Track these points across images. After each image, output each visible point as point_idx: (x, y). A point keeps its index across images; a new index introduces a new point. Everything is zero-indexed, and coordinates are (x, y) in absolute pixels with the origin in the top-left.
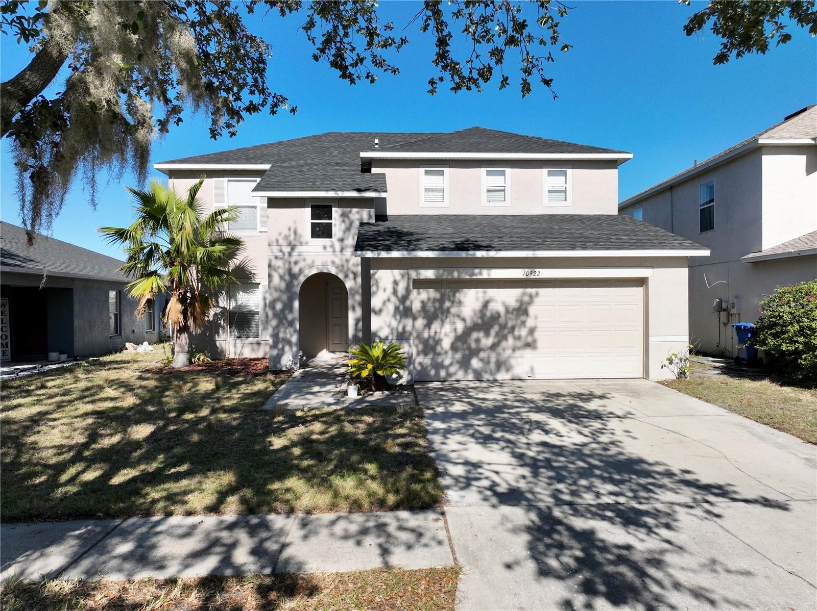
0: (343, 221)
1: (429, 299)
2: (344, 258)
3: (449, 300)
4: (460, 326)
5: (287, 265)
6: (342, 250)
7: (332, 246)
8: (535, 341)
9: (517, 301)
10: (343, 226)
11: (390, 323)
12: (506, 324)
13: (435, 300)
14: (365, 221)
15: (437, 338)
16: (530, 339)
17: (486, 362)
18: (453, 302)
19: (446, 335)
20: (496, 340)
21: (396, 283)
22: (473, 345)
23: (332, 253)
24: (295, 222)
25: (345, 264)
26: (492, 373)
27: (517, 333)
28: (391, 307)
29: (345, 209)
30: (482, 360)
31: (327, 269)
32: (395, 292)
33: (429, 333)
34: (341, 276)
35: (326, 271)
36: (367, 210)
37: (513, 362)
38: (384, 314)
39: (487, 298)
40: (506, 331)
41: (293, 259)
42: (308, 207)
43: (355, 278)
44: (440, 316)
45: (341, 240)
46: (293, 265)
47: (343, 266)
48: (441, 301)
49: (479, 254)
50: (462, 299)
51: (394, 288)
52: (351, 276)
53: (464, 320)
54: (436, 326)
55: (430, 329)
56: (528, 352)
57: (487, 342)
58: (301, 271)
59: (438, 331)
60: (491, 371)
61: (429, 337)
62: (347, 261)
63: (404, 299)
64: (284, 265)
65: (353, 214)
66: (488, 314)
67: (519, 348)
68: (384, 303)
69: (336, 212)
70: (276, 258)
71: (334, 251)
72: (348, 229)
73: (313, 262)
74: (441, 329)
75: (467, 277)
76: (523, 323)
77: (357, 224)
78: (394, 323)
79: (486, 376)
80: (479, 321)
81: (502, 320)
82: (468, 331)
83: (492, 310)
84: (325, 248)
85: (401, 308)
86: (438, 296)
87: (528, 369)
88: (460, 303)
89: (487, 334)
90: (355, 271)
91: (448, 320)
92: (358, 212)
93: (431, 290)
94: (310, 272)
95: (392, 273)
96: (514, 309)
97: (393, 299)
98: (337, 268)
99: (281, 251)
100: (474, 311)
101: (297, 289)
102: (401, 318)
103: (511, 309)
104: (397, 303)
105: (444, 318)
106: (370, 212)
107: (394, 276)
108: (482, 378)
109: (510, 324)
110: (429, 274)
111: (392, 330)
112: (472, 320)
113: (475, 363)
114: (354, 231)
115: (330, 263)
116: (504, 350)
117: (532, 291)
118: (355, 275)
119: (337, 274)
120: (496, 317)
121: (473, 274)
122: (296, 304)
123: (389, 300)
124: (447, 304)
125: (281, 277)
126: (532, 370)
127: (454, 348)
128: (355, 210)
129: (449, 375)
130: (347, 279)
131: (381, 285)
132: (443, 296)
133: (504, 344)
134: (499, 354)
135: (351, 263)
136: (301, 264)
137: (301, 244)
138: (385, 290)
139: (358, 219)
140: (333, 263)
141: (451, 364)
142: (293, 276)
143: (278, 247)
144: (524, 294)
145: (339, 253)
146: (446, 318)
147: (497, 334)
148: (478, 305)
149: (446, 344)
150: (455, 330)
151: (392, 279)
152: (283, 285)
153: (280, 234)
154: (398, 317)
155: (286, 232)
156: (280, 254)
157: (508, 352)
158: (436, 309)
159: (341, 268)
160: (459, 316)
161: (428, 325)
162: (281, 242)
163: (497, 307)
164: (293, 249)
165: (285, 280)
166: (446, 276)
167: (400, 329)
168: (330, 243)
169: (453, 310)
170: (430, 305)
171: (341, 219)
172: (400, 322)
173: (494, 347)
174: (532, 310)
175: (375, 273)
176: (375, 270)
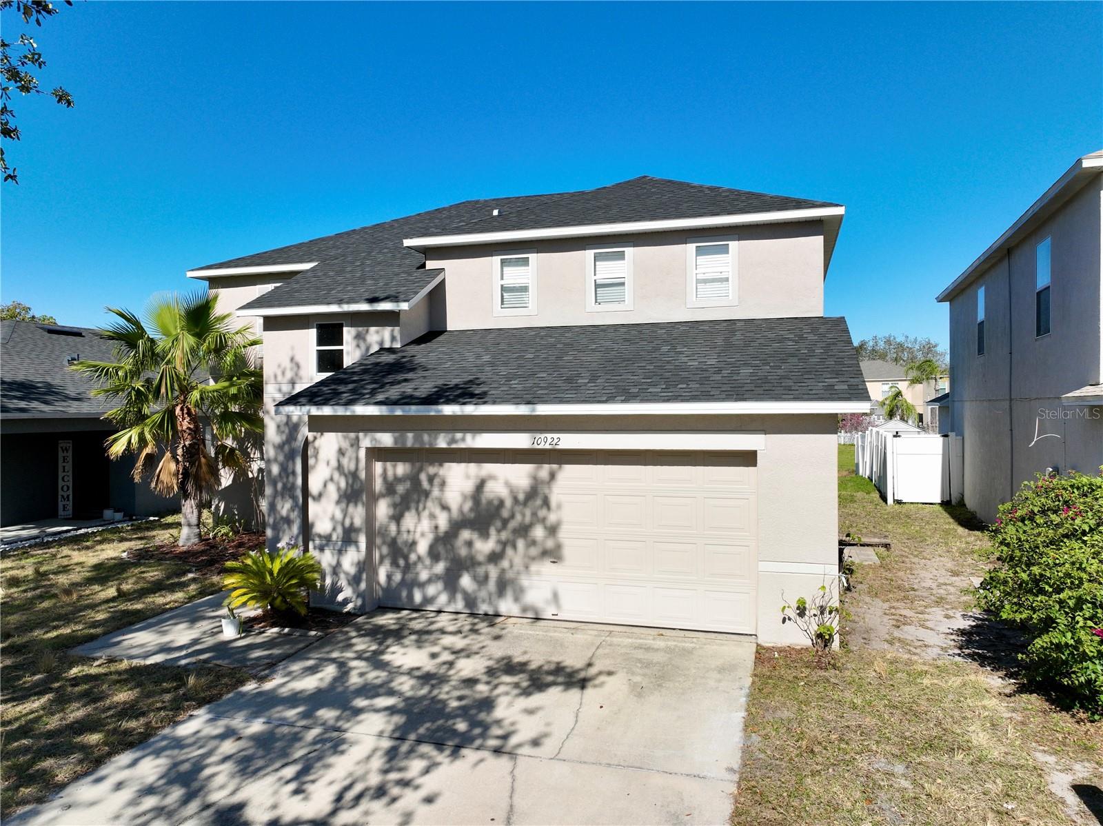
0: (358, 346)
4: (443, 521)
10: (358, 354)
11: (333, 513)
13: (405, 478)
14: (387, 345)
15: (410, 540)
17: (482, 581)
18: (433, 481)
19: (423, 535)
20: (498, 547)
21: (341, 452)
22: (463, 552)
26: (491, 602)
28: (334, 491)
29: (360, 329)
30: (475, 578)
32: (340, 468)
33: (398, 529)
36: (389, 329)
37: (525, 582)
38: (324, 500)
42: (314, 328)
44: (415, 503)
48: (414, 479)
51: (339, 461)
53: (448, 510)
54: (408, 520)
55: (399, 523)
57: (484, 547)
59: (412, 528)
60: (490, 599)
61: (399, 536)
63: (353, 477)
65: (370, 336)
67: (534, 559)
68: (325, 484)
69: (348, 333)
74: (416, 526)
75: (447, 445)
76: (542, 519)
77: (375, 349)
78: (339, 514)
79: (483, 607)
80: (472, 513)
81: (505, 513)
82: (454, 528)
83: (490, 495)
85: (348, 490)
86: (409, 472)
88: (443, 484)
89: (485, 535)
91: (427, 510)
92: (377, 332)
93: (401, 464)
95: (337, 438)
97: (338, 477)
99: (280, 390)
100: (465, 497)
102: (347, 505)
104: (343, 484)
105: (421, 507)
106: (393, 331)
107: (339, 443)
111: (336, 524)
112: (461, 509)
113: (466, 581)
116: (511, 564)
120: (496, 507)
121: (453, 441)
123: (332, 479)
125: (278, 428)
127: (434, 555)
128: (373, 329)
129: (428, 600)
131: (322, 456)
132: (415, 470)
133: (511, 555)
134: (502, 570)
138: (327, 463)
139: (377, 342)
141: (430, 581)
143: (277, 386)
146: (424, 506)
149: (423, 547)
150: (436, 527)
151: (336, 448)
153: (279, 366)
154: (344, 504)
155: (285, 363)
156: (279, 396)
157: (518, 567)
160: (441, 503)
161: (397, 518)
164: (294, 388)
165: (283, 432)
167: (347, 523)
169: (434, 494)
171: (354, 343)
172: (346, 511)
173: (495, 558)
175: (315, 438)
176: (315, 433)
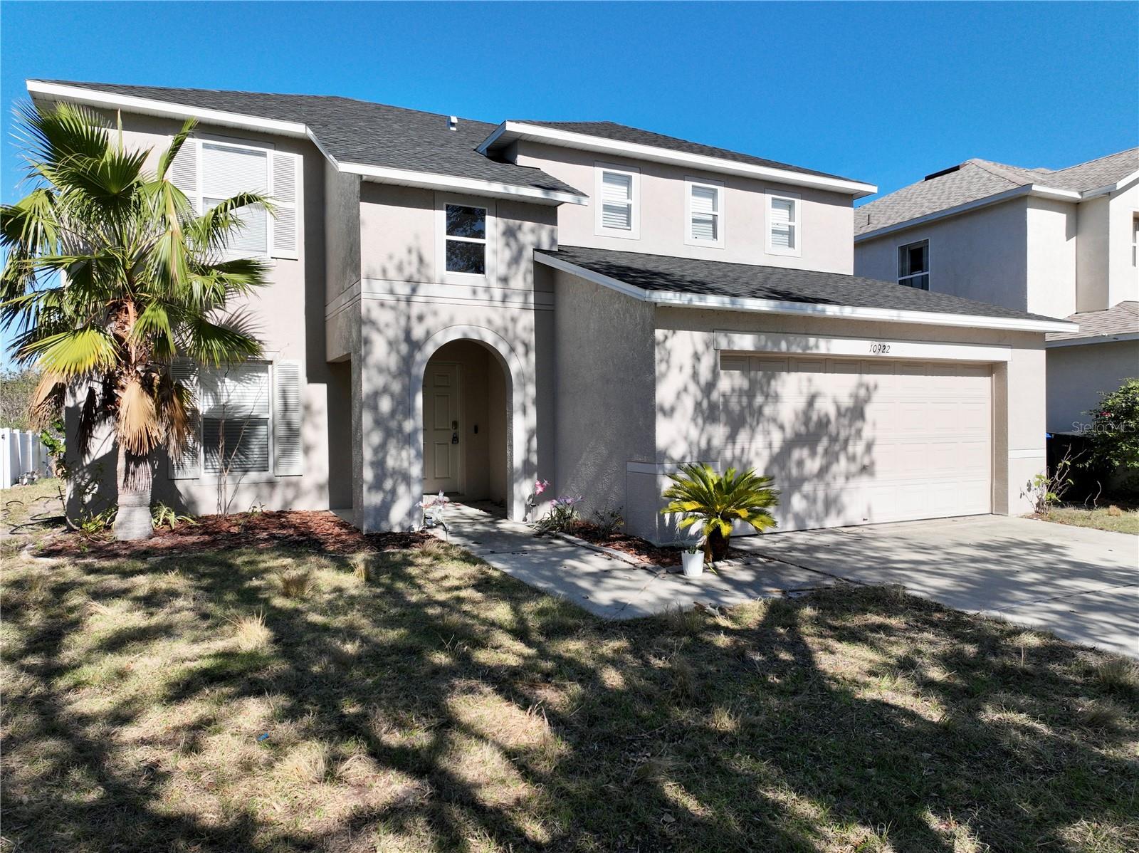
0: (508, 245)
1: (733, 390)
2: (508, 315)
3: (762, 392)
4: (777, 438)
5: (403, 322)
6: (505, 299)
7: (488, 289)
8: (872, 463)
9: (851, 396)
10: (507, 254)
11: (688, 432)
12: (838, 434)
13: (741, 392)
14: (545, 247)
15: (744, 460)
16: (866, 461)
17: (811, 499)
18: (767, 396)
19: (757, 454)
20: (824, 462)
21: (697, 357)
22: (794, 472)
23: (486, 303)
24: (417, 237)
25: (510, 326)
26: (818, 519)
27: (850, 449)
28: (688, 403)
29: (511, 221)
30: (806, 497)
31: (478, 333)
32: (695, 376)
33: (733, 449)
34: (502, 349)
35: (474, 336)
36: (547, 228)
37: (845, 499)
38: (678, 415)
39: (813, 390)
40: (837, 447)
41: (416, 310)
42: (442, 209)
43: (527, 353)
44: (748, 420)
45: (504, 280)
46: (414, 322)
47: (506, 330)
48: (750, 394)
49: (832, 310)
50: (779, 390)
51: (694, 367)
52: (520, 349)
53: (782, 427)
54: (743, 437)
55: (734, 443)
56: (864, 481)
57: (813, 465)
58: (428, 335)
59: (746, 446)
60: (817, 515)
61: (734, 457)
62: (514, 320)
63: (709, 387)
64: (397, 320)
65: (524, 234)
66: (815, 417)
67: (854, 476)
68: (678, 396)
69: (493, 225)
70: (382, 305)
71: (491, 300)
72: (516, 260)
73: (452, 319)
74: (750, 442)
75: (799, 351)
76: (859, 432)
77: (529, 252)
78: (694, 433)
79: (811, 524)
80: (803, 429)
81: (832, 428)
82: (788, 446)
83: (819, 411)
84: (474, 292)
85: (705, 404)
86: (745, 384)
87: (865, 510)
88: (776, 398)
89: (813, 453)
90: (527, 341)
91: (760, 427)
92: (533, 231)
93: (737, 373)
94: (445, 336)
95: (692, 338)
96: (847, 409)
97: (693, 388)
98: (496, 332)
99: (392, 292)
100: (796, 412)
101: (420, 370)
102: (704, 423)
103: (843, 410)
104: (699, 395)
105: (755, 423)
106: (552, 231)
107: (694, 345)
108: (805, 526)
109: (843, 435)
110: (745, 342)
111: (690, 445)
112: (793, 427)
113: (797, 502)
114: (526, 265)
115: (483, 323)
116: (834, 478)
117: (870, 379)
118: (526, 345)
119: (496, 343)
120: (824, 423)
121: (806, 346)
122: (419, 400)
123: (685, 389)
124: (759, 399)
125: (391, 344)
126: (869, 510)
128: (528, 225)
130: (513, 354)
131: (675, 360)
132: (753, 383)
133: (835, 468)
134: (828, 484)
135: (520, 325)
136: (430, 322)
137: (429, 282)
138: (681, 368)
139: (532, 244)
140: (489, 322)
142: (415, 346)
143: (386, 285)
144: (860, 385)
145: (499, 304)
146: (758, 423)
147: (826, 452)
148: (801, 403)
150: (770, 445)
151: (690, 351)
152: (393, 362)
153: (391, 257)
154: (700, 421)
155: (401, 254)
156: (389, 299)
157: (840, 482)
158: (742, 409)
159: (502, 334)
160: (774, 420)
161: (732, 438)
162: (392, 273)
163: (825, 406)
164: (414, 290)
165: (398, 352)
166: (770, 347)
167: (703, 444)
168: (484, 284)
169: (767, 411)
170: (734, 400)
171: (501, 241)
172: (703, 430)
173: (823, 471)
174: (869, 411)
175: (666, 337)
176: (666, 331)
